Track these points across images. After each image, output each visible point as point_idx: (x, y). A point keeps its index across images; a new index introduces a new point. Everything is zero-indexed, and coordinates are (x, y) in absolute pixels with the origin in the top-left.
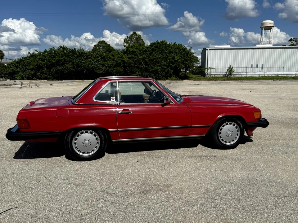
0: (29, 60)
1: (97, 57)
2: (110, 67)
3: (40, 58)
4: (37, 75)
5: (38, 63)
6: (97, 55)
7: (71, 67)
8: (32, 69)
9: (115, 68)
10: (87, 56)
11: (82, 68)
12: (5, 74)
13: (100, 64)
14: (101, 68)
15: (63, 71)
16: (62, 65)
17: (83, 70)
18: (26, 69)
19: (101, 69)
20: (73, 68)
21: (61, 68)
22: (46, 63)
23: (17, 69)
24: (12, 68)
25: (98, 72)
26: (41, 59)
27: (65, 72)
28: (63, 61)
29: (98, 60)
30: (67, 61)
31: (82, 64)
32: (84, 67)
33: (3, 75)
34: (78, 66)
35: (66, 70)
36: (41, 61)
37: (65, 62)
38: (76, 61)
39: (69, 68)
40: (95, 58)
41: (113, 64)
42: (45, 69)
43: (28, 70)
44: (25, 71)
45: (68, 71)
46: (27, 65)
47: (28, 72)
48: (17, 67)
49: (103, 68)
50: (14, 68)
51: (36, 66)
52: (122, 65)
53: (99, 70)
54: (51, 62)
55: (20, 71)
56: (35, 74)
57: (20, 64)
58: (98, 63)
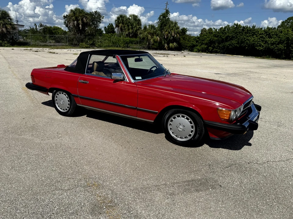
0: (206, 36)
1: (263, 34)
2: (272, 44)
3: (214, 35)
4: (209, 49)
5: (211, 39)
6: (264, 32)
7: (236, 43)
8: (206, 44)
9: (278, 46)
10: (254, 33)
11: (244, 44)
12: (189, 47)
13: (263, 41)
14: (263, 44)
15: (229, 46)
16: (229, 41)
17: (245, 46)
18: (202, 44)
19: (262, 46)
20: (238, 44)
21: (227, 44)
22: (218, 39)
23: (197, 43)
24: (193, 42)
25: (258, 49)
26: (216, 35)
27: (230, 47)
28: (231, 37)
29: (262, 37)
30: (234, 38)
31: (245, 41)
32: (247, 43)
33: (187, 48)
34: (242, 42)
35: (232, 45)
36: (215, 37)
37: (232, 38)
38: (241, 38)
39: (234, 44)
40: (260, 34)
41: (277, 41)
42: (217, 44)
43: (204, 44)
44: (202, 45)
45: (233, 47)
46: (204, 41)
47: (203, 46)
48: (197, 42)
49: (264, 45)
50: (195, 43)
51: (209, 41)
52: (285, 43)
53: (260, 47)
54: (222, 38)
55: (198, 45)
56: (208, 48)
57: (199, 39)
58: (261, 40)
